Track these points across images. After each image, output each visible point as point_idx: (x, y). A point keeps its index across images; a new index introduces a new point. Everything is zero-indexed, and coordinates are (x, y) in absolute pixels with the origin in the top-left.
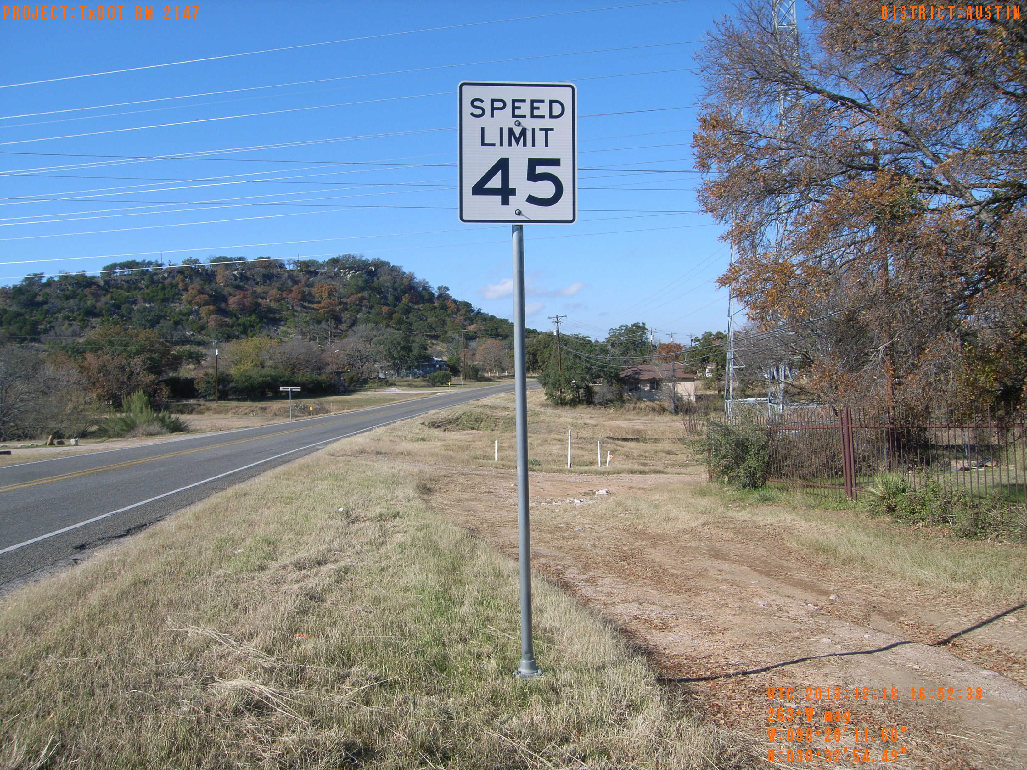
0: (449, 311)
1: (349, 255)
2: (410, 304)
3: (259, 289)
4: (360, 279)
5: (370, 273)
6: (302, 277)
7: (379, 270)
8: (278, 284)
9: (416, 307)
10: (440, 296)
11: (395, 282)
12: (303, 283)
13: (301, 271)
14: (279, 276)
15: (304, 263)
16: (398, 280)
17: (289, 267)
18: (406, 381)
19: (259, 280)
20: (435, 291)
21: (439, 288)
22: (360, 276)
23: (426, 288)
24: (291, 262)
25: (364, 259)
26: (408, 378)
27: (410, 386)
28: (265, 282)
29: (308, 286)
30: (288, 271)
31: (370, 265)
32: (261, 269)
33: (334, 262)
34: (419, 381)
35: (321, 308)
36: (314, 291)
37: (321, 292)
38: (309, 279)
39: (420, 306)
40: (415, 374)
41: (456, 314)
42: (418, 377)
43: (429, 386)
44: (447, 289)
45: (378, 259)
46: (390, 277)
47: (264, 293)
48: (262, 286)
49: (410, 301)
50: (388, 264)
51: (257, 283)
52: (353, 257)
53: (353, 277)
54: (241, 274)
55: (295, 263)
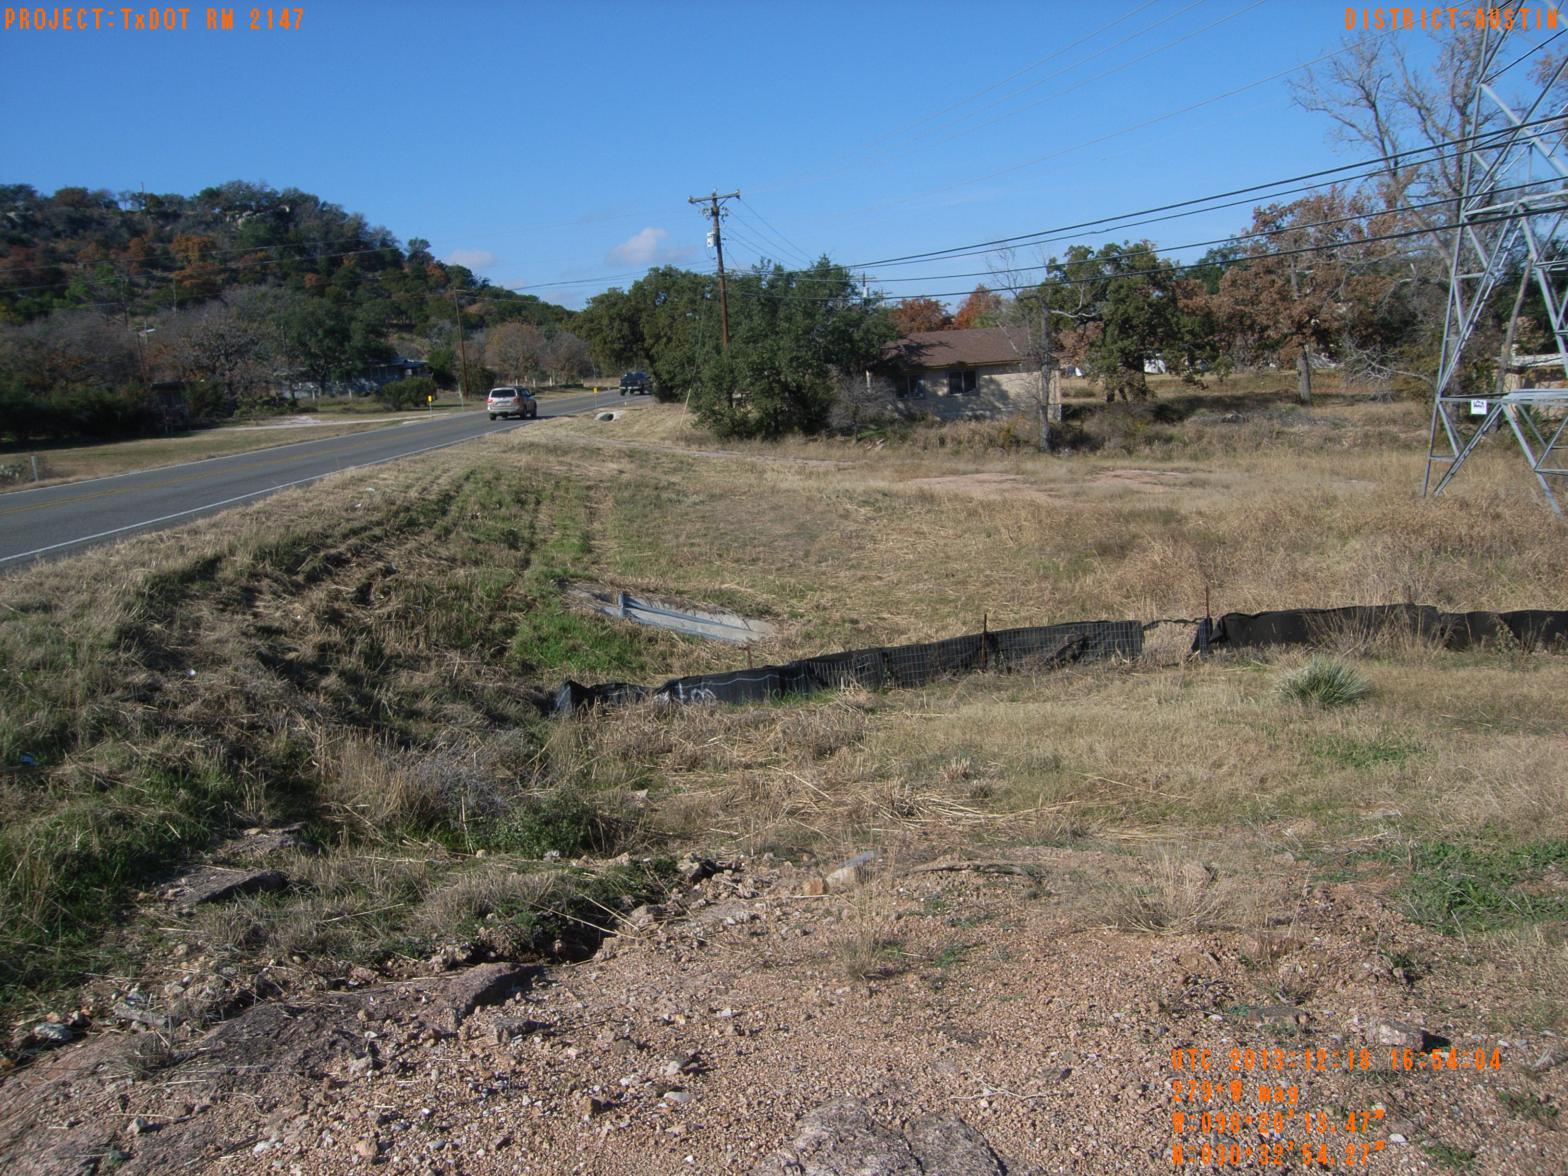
0: (432, 282)
1: (240, 183)
2: (358, 270)
3: (62, 246)
4: (261, 226)
5: (281, 216)
6: (150, 224)
7: (298, 210)
8: (98, 236)
9: (370, 275)
10: (414, 256)
11: (327, 233)
12: (151, 234)
13: (148, 212)
14: (101, 223)
15: (153, 197)
16: (334, 228)
17: (124, 207)
18: (340, 403)
19: (60, 228)
20: (404, 248)
21: (412, 243)
22: (262, 220)
23: (386, 241)
24: (127, 196)
25: (268, 190)
26: (343, 398)
27: (347, 411)
28: (75, 233)
29: (161, 240)
30: (122, 214)
31: (281, 201)
32: (65, 208)
33: (211, 196)
34: (367, 402)
35: (185, 278)
36: (172, 248)
37: (186, 250)
38: (163, 227)
39: (378, 274)
40: (362, 388)
41: (444, 287)
42: (367, 395)
43: (388, 410)
44: (425, 244)
45: (296, 190)
46: (318, 221)
47: (72, 252)
48: (69, 240)
49: (357, 265)
50: (315, 200)
51: (58, 235)
52: (248, 187)
53: (249, 222)
54: (23, 217)
55: (137, 198)
